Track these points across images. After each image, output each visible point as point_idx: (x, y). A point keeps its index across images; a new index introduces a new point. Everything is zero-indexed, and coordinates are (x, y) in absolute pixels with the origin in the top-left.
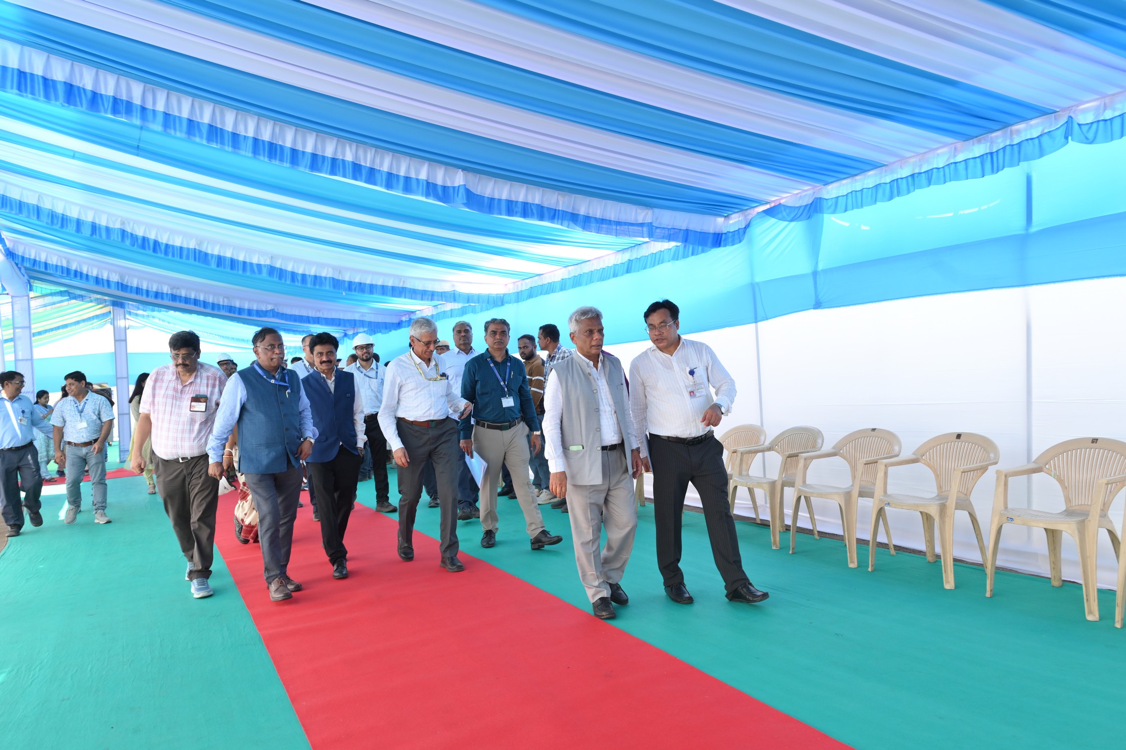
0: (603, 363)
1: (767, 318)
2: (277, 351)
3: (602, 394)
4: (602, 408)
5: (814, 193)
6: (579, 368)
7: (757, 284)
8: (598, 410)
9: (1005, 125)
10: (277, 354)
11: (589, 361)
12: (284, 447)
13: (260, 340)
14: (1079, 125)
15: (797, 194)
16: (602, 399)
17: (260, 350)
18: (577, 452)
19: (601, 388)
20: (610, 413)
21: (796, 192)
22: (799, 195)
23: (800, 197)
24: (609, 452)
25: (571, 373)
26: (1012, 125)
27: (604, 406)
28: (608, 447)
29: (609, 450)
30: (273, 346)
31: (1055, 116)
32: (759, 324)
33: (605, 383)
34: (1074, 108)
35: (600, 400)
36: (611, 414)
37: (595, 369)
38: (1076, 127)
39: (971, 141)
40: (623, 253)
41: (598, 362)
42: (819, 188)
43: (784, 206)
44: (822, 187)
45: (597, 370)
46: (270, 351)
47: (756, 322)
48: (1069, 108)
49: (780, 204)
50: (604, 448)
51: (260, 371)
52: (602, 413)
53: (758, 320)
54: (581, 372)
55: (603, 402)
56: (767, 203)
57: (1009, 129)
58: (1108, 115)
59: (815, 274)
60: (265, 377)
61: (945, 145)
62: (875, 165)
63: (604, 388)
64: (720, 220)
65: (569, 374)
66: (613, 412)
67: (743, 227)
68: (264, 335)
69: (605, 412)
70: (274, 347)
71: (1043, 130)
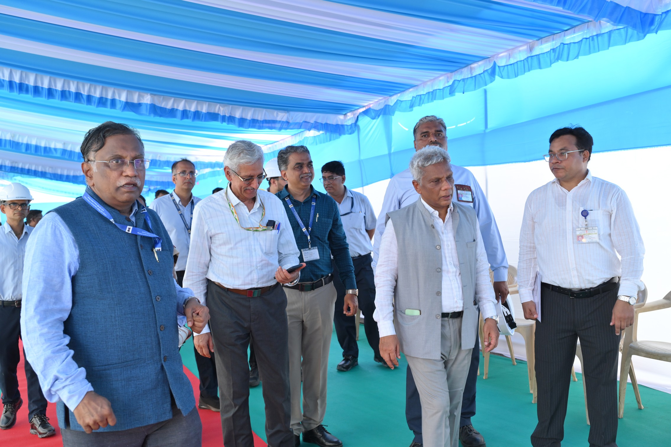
0: (452, 213)
1: (367, 184)
2: (128, 171)
3: (446, 251)
4: (444, 268)
5: (385, 101)
6: (421, 218)
7: (362, 160)
8: (439, 270)
9: (467, 65)
10: (127, 176)
11: (433, 210)
12: (159, 366)
13: (95, 146)
14: (499, 67)
15: (378, 101)
16: (445, 257)
17: (94, 167)
18: (413, 317)
19: (446, 243)
20: (454, 274)
21: (376, 100)
22: (379, 102)
23: (379, 104)
24: (451, 320)
25: (410, 224)
26: (471, 64)
27: (447, 265)
28: (450, 315)
29: (451, 317)
30: (119, 160)
31: (489, 60)
32: (365, 187)
33: (452, 238)
34: (496, 56)
35: (443, 259)
36: (456, 276)
37: (441, 220)
38: (497, 68)
39: (454, 73)
40: (295, 137)
41: (447, 212)
42: (388, 98)
43: (372, 109)
44: (389, 97)
45: (444, 221)
46: (115, 170)
47: (363, 186)
48: (493, 56)
49: (370, 108)
50: (445, 315)
51: (101, 209)
52: (444, 274)
53: (364, 184)
54: (423, 223)
55: (446, 261)
56: (364, 107)
57: (469, 66)
58: (512, 61)
59: (390, 154)
60: (112, 220)
61: (442, 75)
62: (412, 86)
63: (449, 243)
64: (341, 117)
65: (408, 224)
66: (458, 274)
67: (354, 122)
68: (104, 137)
69: (448, 272)
70: (123, 163)
71: (484, 69)
